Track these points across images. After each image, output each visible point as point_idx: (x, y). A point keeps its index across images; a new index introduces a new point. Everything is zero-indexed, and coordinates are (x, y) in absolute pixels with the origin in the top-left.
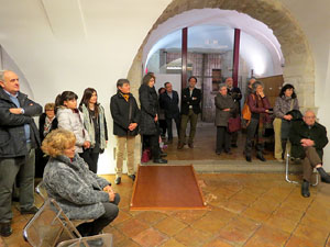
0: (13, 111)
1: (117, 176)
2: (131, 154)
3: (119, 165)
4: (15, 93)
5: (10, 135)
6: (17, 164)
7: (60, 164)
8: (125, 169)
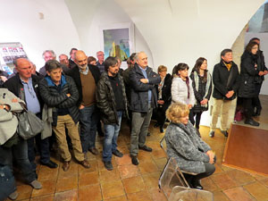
0: (143, 80)
1: (211, 130)
2: (225, 113)
3: (215, 121)
4: (144, 67)
5: (139, 97)
6: (142, 116)
7: (178, 128)
8: (219, 125)
